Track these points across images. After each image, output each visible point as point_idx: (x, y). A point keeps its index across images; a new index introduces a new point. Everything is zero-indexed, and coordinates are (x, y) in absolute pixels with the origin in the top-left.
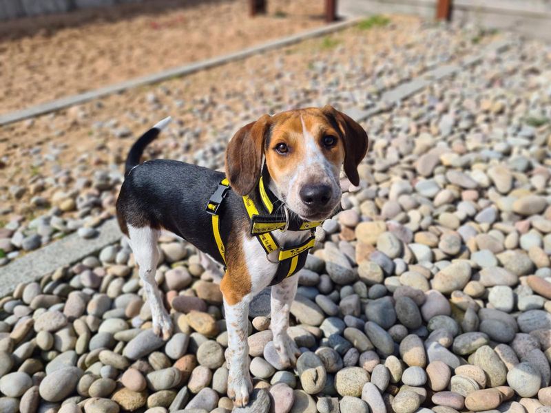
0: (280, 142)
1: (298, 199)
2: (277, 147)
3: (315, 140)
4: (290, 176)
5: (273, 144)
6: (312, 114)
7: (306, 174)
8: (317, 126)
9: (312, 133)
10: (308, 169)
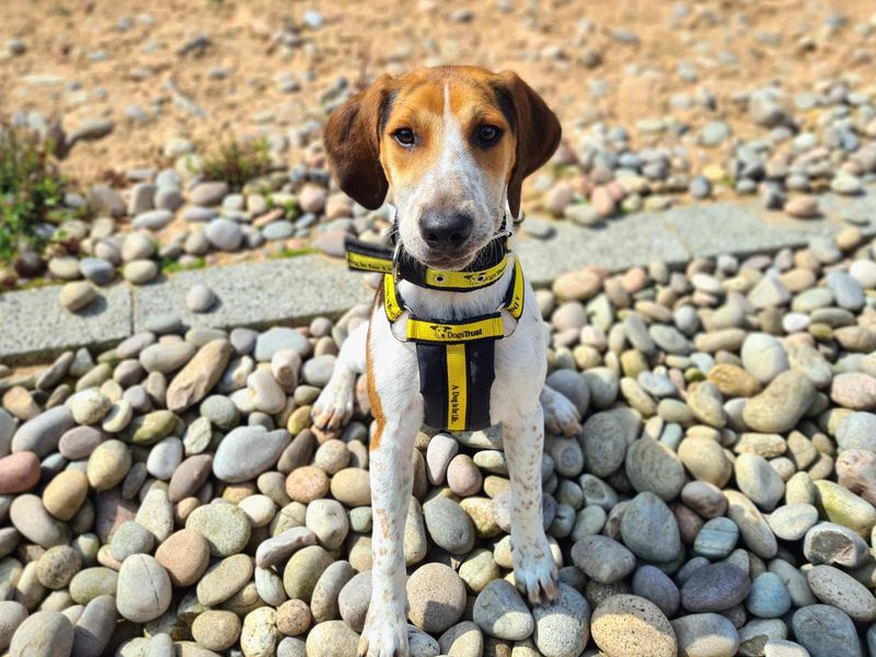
0: (402, 126)
1: (417, 233)
2: (397, 133)
3: (463, 131)
4: (412, 187)
5: (391, 125)
6: (468, 82)
7: (433, 191)
8: (472, 104)
9: (460, 118)
10: (438, 182)
